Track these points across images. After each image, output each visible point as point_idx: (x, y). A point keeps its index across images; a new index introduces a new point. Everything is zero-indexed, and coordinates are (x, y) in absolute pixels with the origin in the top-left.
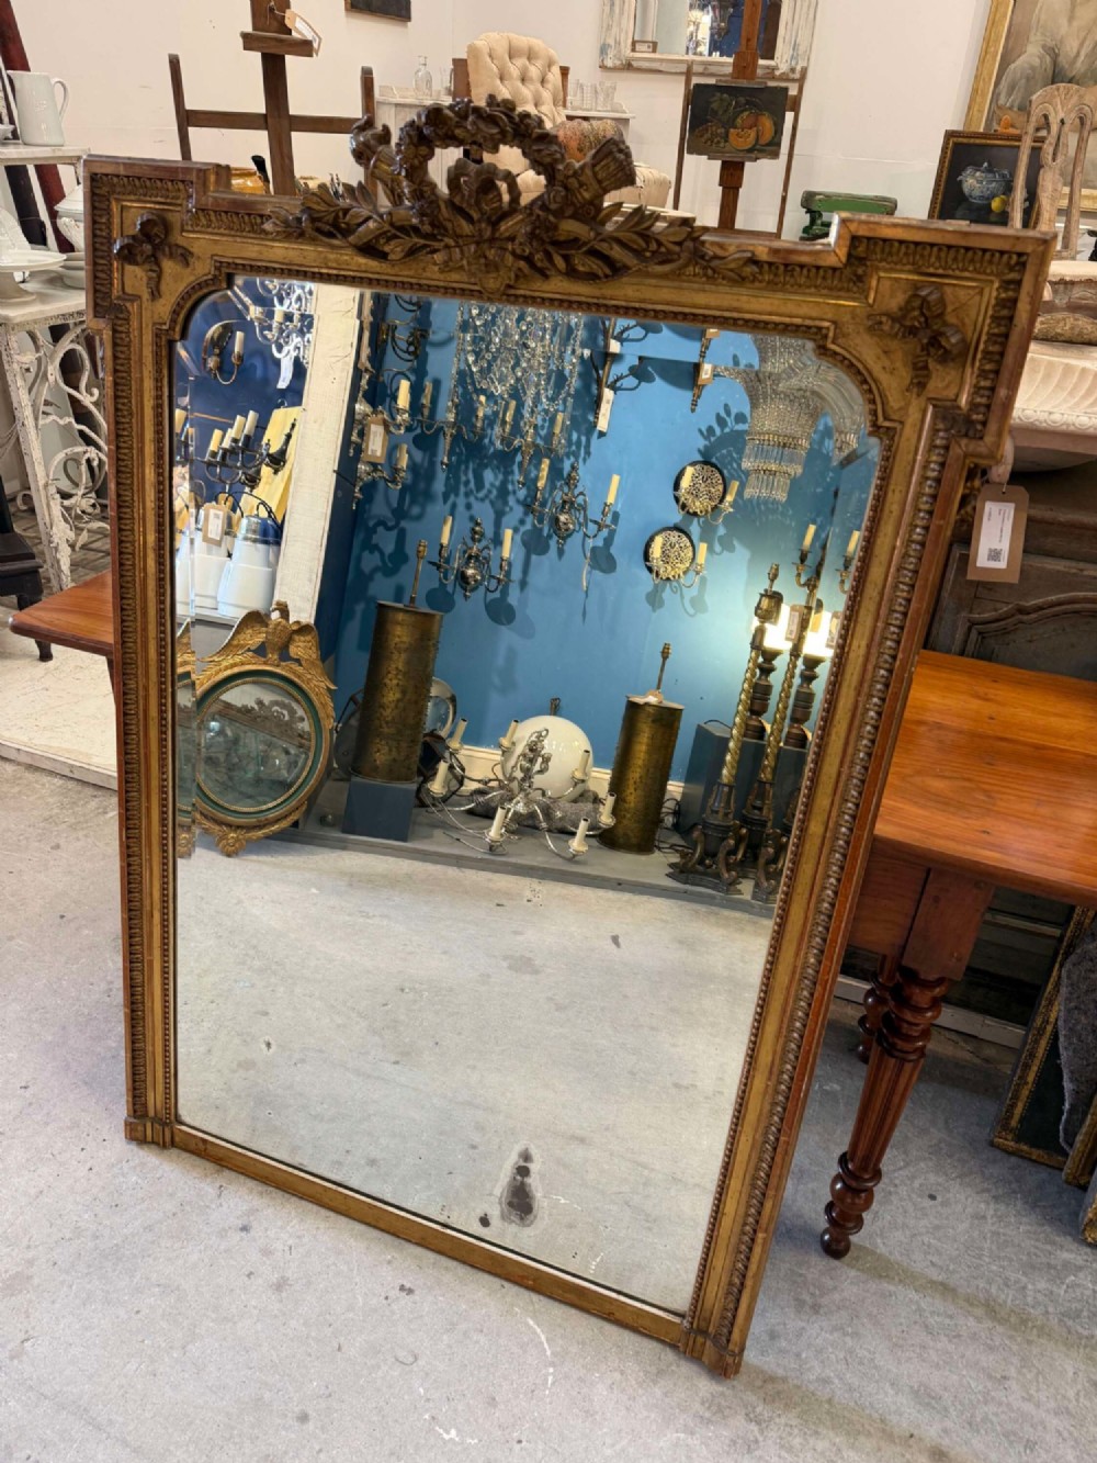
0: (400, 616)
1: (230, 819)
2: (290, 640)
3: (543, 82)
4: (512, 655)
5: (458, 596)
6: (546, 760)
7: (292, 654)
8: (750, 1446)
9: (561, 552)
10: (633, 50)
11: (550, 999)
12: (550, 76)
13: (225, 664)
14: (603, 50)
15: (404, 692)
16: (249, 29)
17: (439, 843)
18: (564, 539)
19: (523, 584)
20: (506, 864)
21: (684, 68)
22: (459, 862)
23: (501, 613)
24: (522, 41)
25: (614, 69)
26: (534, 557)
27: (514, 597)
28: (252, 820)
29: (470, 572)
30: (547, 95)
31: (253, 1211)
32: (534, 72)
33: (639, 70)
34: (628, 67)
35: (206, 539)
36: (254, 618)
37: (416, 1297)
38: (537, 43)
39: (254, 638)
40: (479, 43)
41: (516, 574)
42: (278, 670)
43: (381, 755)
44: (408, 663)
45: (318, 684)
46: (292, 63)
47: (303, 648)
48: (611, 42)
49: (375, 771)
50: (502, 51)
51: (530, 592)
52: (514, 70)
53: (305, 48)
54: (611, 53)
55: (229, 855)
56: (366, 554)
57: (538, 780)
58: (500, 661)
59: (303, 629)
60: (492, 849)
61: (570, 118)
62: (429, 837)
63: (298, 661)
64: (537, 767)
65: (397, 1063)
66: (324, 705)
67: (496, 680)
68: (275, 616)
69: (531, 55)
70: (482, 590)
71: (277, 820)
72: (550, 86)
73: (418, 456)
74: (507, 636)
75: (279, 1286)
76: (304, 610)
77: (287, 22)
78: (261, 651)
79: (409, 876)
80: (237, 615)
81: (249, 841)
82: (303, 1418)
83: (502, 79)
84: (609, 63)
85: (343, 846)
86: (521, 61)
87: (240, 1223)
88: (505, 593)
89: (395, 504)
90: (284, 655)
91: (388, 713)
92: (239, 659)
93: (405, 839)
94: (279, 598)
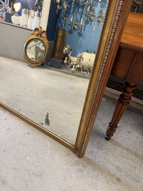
0: (60, 31)
1: (32, 62)
2: (42, 33)
4: (81, 42)
5: (73, 32)
6: (83, 58)
7: (42, 36)
8: (81, 171)
9: (91, 24)
11: (74, 93)
13: (32, 37)
15: (60, 44)
17: (65, 70)
18: (92, 22)
19: (84, 30)
20: (74, 74)
22: (67, 73)
23: (80, 35)
26: (86, 25)
27: (82, 32)
28: (35, 63)
29: (76, 27)
31: (8, 117)
35: (31, 16)
36: (36, 29)
37: (30, 135)
39: (37, 33)
41: (83, 28)
42: (40, 39)
43: (56, 55)
44: (61, 39)
45: (46, 41)
47: (44, 35)
49: (55, 58)
51: (85, 31)
55: (32, 68)
56: (59, 23)
57: (82, 62)
58: (79, 43)
59: (44, 32)
60: (73, 72)
63: (43, 37)
64: (81, 60)
65: (44, 98)
66: (47, 45)
67: (79, 47)
68: (40, 29)
70: (77, 30)
71: (39, 63)
73: (68, 6)
74: (81, 38)
75: (8, 129)
76: (44, 29)
78: (37, 35)
79: (59, 74)
80: (33, 29)
81: (35, 66)
82: (5, 151)
85: (50, 69)
87: (5, 118)
88: (81, 31)
89: (64, 15)
90: (41, 36)
91: (58, 48)
92: (34, 36)
93: (59, 69)
94: (40, 26)
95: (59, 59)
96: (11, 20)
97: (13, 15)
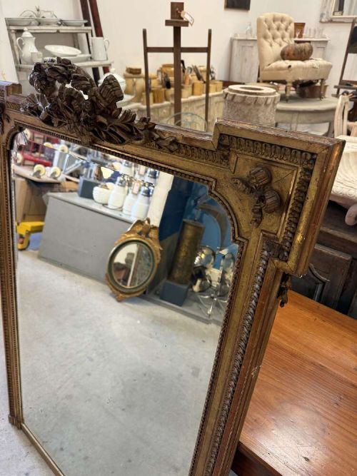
0: (190, 227)
2: (150, 231)
3: (286, 29)
7: (150, 236)
10: (334, 15)
12: (290, 27)
13: (128, 237)
14: (322, 16)
15: (187, 253)
16: (169, 18)
17: (193, 309)
21: (352, 21)
22: (198, 318)
24: (279, 15)
25: (325, 22)
28: (127, 291)
30: (287, 34)
31: (33, 468)
32: (283, 26)
33: (335, 22)
34: (331, 21)
35: (133, 193)
36: (139, 222)
38: (285, 15)
39: (139, 229)
40: (261, 17)
42: (143, 241)
43: (177, 274)
44: (189, 243)
45: (157, 247)
46: (183, 29)
47: (153, 234)
48: (325, 12)
49: (174, 280)
50: (270, 18)
52: (274, 26)
53: (186, 24)
54: (325, 17)
55: (119, 302)
59: (154, 228)
61: (296, 42)
62: (190, 306)
63: (151, 238)
65: (123, 410)
66: (157, 255)
68: (146, 222)
69: (282, 20)
71: (138, 292)
72: (289, 31)
76: (156, 221)
77: (182, 15)
78: (140, 233)
80: (134, 220)
81: (125, 298)
83: (269, 29)
84: (323, 20)
85: (159, 304)
86: (277, 23)
90: (147, 235)
91: (181, 260)
92: (132, 235)
93: (180, 306)
94: (148, 216)
95: (182, 284)
96: (92, 195)
97: (97, 185)
